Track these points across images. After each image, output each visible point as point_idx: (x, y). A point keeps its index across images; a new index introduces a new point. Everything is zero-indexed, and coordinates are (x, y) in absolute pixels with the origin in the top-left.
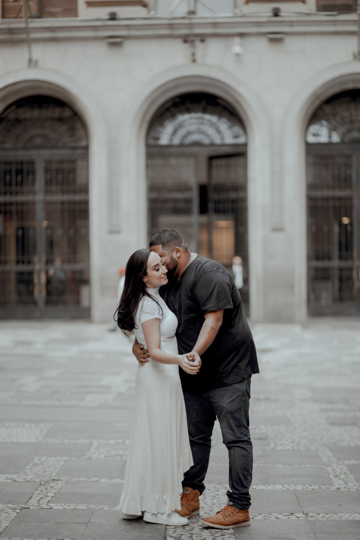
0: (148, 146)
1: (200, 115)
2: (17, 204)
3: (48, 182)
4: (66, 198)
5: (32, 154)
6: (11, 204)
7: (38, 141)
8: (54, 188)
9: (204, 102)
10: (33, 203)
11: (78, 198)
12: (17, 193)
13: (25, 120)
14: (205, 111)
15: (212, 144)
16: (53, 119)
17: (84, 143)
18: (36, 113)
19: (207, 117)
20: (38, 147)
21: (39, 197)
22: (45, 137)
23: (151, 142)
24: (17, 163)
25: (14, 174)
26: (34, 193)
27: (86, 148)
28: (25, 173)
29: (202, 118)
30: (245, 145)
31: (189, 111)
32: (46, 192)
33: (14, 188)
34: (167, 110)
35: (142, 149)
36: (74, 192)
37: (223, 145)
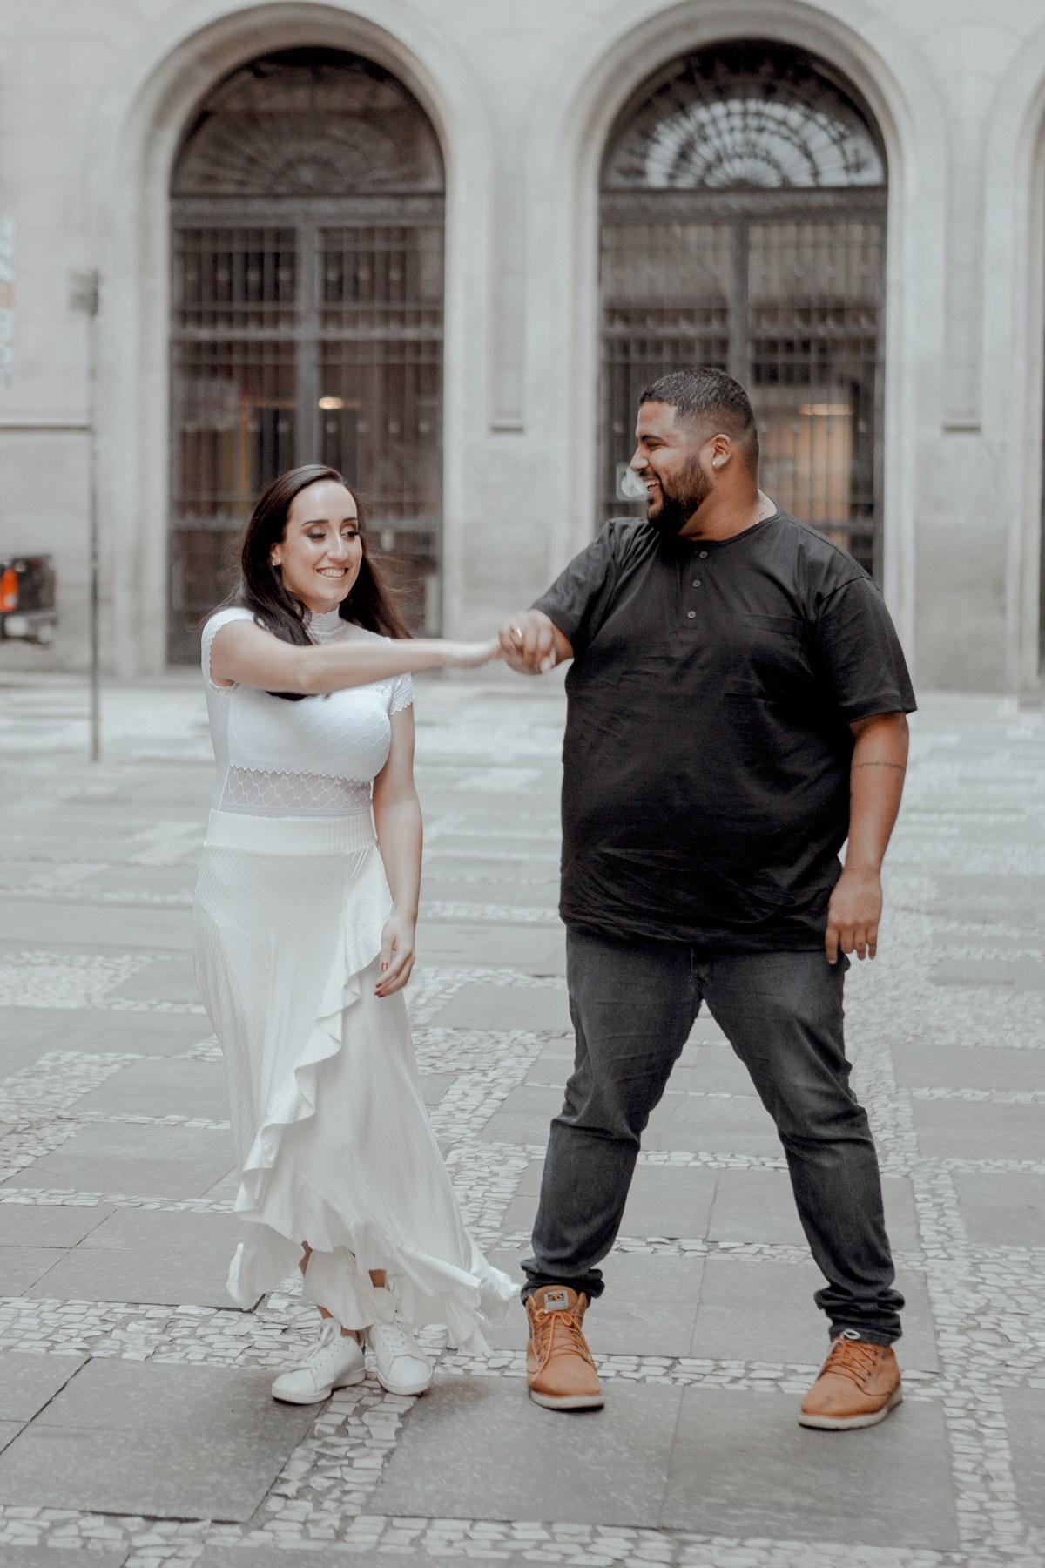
0: (604, 190)
1: (753, 105)
2: (245, 346)
3: (334, 290)
4: (378, 333)
5: (290, 211)
6: (229, 346)
7: (307, 175)
8: (348, 306)
9: (767, 69)
10: (290, 347)
11: (410, 333)
12: (246, 318)
13: (271, 115)
14: (768, 93)
15: (787, 187)
16: (347, 114)
17: (432, 184)
18: (299, 97)
19: (776, 110)
20: (306, 193)
21: (307, 331)
22: (326, 164)
23: (617, 180)
24: (247, 234)
25: (238, 262)
26: (292, 317)
27: (439, 195)
28: (269, 262)
29: (759, 114)
30: (882, 188)
31: (723, 94)
32: (327, 317)
33: (238, 306)
34: (664, 90)
35: (590, 198)
36: (401, 318)
37: (819, 189)
